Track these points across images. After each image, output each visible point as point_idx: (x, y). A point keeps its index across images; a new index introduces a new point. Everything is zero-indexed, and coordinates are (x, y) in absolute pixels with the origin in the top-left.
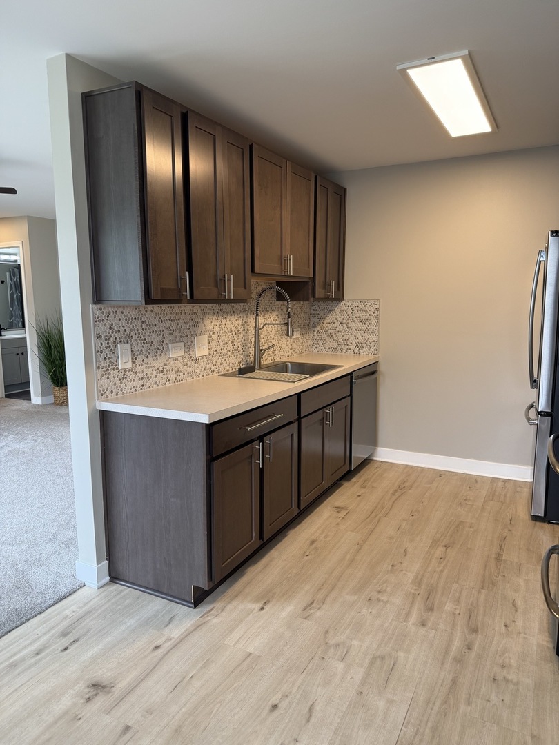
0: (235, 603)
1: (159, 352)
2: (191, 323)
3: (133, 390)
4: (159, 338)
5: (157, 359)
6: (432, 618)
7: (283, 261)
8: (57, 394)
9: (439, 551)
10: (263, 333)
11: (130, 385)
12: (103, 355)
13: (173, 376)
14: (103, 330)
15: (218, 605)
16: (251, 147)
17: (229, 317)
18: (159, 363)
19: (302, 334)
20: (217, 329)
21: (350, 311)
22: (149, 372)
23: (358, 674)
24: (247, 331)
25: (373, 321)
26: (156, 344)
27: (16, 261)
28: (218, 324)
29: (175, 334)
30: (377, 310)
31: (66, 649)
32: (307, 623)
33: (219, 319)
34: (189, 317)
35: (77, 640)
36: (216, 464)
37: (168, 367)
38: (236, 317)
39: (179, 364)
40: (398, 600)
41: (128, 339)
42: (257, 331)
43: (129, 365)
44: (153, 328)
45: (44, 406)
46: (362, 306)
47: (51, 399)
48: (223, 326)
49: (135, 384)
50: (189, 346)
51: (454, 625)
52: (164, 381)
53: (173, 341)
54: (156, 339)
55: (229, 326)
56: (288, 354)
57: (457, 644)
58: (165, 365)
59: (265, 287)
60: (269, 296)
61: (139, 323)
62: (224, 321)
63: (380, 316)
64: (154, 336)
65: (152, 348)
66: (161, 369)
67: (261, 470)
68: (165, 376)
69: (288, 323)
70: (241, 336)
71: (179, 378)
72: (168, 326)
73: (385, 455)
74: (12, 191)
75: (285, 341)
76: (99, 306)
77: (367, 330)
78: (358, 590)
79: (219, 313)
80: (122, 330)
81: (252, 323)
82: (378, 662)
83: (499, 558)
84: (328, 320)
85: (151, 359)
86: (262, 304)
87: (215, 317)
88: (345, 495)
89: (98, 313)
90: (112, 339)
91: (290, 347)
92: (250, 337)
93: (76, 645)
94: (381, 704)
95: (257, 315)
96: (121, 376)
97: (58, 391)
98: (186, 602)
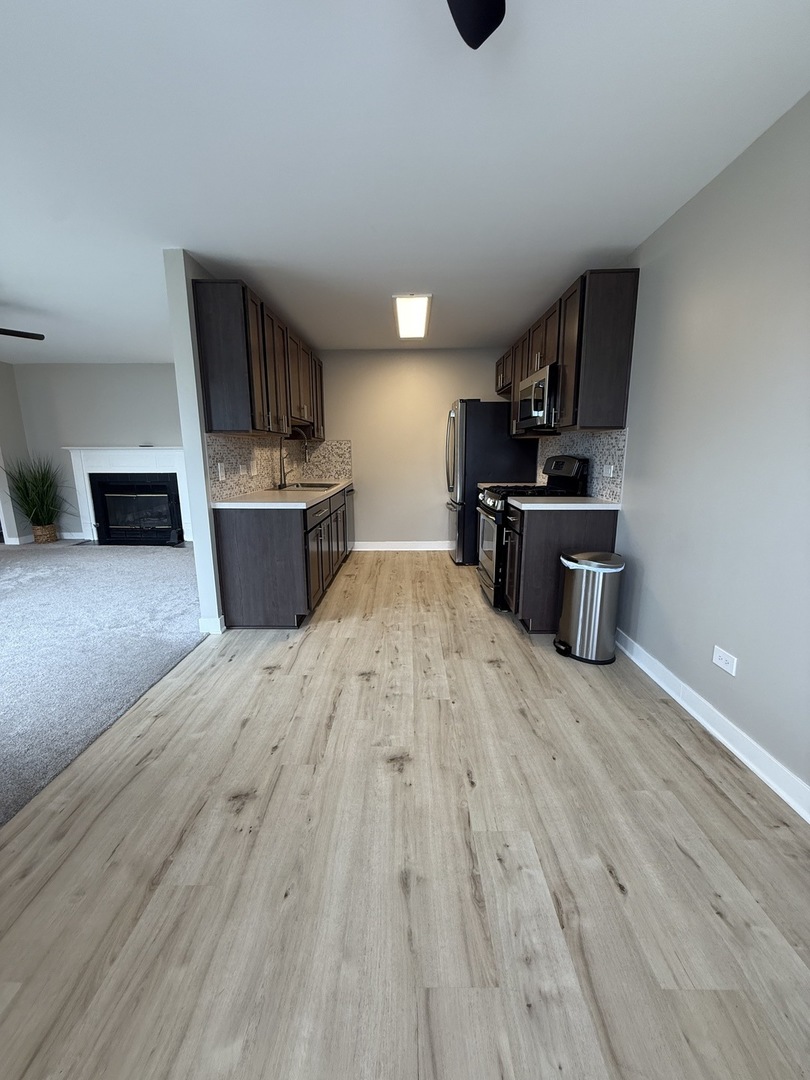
0: (320, 624)
1: (236, 471)
2: (248, 452)
4: (235, 461)
5: (235, 476)
6: (431, 609)
8: (38, 533)
9: (418, 584)
11: (225, 494)
12: (212, 471)
13: (243, 489)
14: (211, 453)
18: (236, 479)
21: (330, 448)
22: (232, 484)
23: (411, 633)
24: (276, 459)
25: (347, 455)
28: (260, 453)
29: (242, 458)
30: (350, 447)
31: (230, 660)
32: (369, 622)
33: (260, 450)
34: (247, 446)
38: (267, 449)
39: (245, 480)
40: (410, 605)
41: (222, 460)
42: (281, 460)
43: (224, 479)
44: (232, 453)
45: (23, 544)
46: (338, 445)
48: (262, 456)
49: (227, 492)
50: (248, 469)
51: (443, 609)
52: (239, 492)
53: (241, 464)
57: (448, 615)
58: (239, 480)
61: (226, 448)
62: (263, 452)
63: (352, 452)
64: (233, 458)
65: (233, 467)
66: (237, 483)
68: (239, 489)
70: (270, 463)
71: (245, 491)
72: (238, 452)
73: (360, 546)
74: (41, 337)
77: (343, 462)
78: (387, 604)
79: (262, 445)
80: (219, 453)
82: (417, 628)
83: (449, 582)
84: (314, 455)
85: (232, 476)
87: (258, 448)
88: (347, 569)
90: (216, 459)
93: (235, 657)
94: (428, 640)
95: (281, 449)
97: (39, 530)
98: (293, 627)
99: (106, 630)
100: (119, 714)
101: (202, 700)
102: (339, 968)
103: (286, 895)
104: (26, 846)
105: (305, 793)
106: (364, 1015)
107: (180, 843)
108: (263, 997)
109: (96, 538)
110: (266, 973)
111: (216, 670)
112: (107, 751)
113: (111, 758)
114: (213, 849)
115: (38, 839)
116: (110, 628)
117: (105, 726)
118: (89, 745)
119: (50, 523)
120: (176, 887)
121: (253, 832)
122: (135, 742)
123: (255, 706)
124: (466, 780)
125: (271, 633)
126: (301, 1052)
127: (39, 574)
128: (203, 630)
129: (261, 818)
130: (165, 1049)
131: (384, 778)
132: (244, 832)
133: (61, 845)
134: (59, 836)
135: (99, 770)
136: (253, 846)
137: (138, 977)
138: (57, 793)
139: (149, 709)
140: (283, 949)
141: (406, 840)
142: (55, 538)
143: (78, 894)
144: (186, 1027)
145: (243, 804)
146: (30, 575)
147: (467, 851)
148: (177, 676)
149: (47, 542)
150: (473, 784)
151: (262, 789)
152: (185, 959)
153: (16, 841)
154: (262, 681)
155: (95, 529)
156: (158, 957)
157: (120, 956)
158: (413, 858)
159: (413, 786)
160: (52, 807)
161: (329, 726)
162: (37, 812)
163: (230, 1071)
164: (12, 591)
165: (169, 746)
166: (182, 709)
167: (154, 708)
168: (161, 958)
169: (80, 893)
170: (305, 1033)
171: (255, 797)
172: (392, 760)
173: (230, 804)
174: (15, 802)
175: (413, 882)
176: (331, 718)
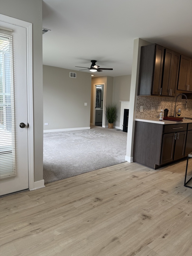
1: (149, 109)
2: (158, 103)
3: (142, 117)
4: (150, 106)
5: (148, 111)
7: (186, 87)
8: (109, 125)
10: (177, 107)
11: (142, 116)
12: (138, 108)
13: (152, 116)
14: (138, 102)
15: (161, 171)
16: (181, 56)
17: (168, 102)
18: (149, 112)
19: (189, 110)
20: (164, 105)
22: (146, 113)
24: (172, 107)
26: (149, 107)
27: (100, 89)
28: (165, 104)
29: (154, 105)
31: (126, 170)
33: (165, 102)
34: (157, 101)
35: (128, 169)
36: (165, 135)
37: (151, 113)
38: (170, 102)
39: (154, 113)
41: (143, 105)
42: (175, 107)
43: (142, 111)
44: (149, 103)
45: (105, 128)
47: (107, 126)
48: (166, 104)
49: (143, 116)
50: (156, 109)
52: (149, 117)
53: (153, 107)
54: (149, 106)
55: (167, 104)
56: (184, 115)
58: (150, 112)
59: (179, 94)
60: (180, 97)
61: (146, 101)
62: (166, 103)
64: (149, 105)
65: (148, 108)
66: (149, 113)
67: (175, 141)
68: (150, 116)
69: (186, 105)
70: (170, 108)
71: (153, 117)
72: (152, 102)
75: (183, 111)
76: (138, 96)
79: (165, 100)
80: (142, 102)
81: (174, 104)
85: (147, 111)
86: (177, 99)
87: (164, 102)
89: (138, 98)
90: (140, 104)
91: (185, 113)
92: (173, 108)
93: (128, 170)
95: (176, 102)
96: (140, 114)
97: (110, 124)
98: (153, 168)
99: (105, 152)
100: (92, 170)
101: (110, 176)
102: (84, 239)
103: (88, 221)
104: (60, 185)
105: (112, 207)
106: (80, 249)
107: (80, 200)
108: (69, 231)
109: (122, 129)
110: (73, 229)
111: (120, 171)
112: (84, 176)
113: (83, 178)
114: (84, 205)
115: (62, 185)
116: (106, 152)
117: (87, 171)
118: (82, 174)
119: (112, 123)
120: (73, 206)
121: (94, 207)
122: (90, 177)
123: (121, 183)
124: (163, 235)
125: (145, 168)
126: (66, 243)
127: (103, 136)
128: (126, 160)
129: (98, 206)
130: (52, 225)
131: (136, 218)
132: (92, 206)
133: (64, 188)
134: (65, 186)
135: (80, 179)
136: (91, 209)
137: (57, 213)
138: (70, 179)
139: (98, 172)
140: (79, 228)
141: (125, 233)
142: (113, 127)
143: (60, 196)
144: (56, 225)
145: (97, 201)
146: (101, 135)
147: (139, 248)
148: (110, 168)
149: (110, 128)
150: (164, 237)
151: (104, 201)
152: (64, 217)
153: (60, 183)
154: (129, 178)
155: (123, 126)
156: (61, 213)
157: (57, 209)
158: (122, 237)
159: (143, 225)
160: (68, 181)
161: (135, 198)
162: (66, 181)
163: (55, 235)
164: (95, 138)
165: (95, 181)
166: (104, 176)
167: (99, 173)
168: (61, 214)
169: (60, 197)
170: (69, 242)
171: (101, 201)
172: (144, 215)
173: (95, 199)
174: (64, 177)
175: (116, 241)
176: (138, 196)
